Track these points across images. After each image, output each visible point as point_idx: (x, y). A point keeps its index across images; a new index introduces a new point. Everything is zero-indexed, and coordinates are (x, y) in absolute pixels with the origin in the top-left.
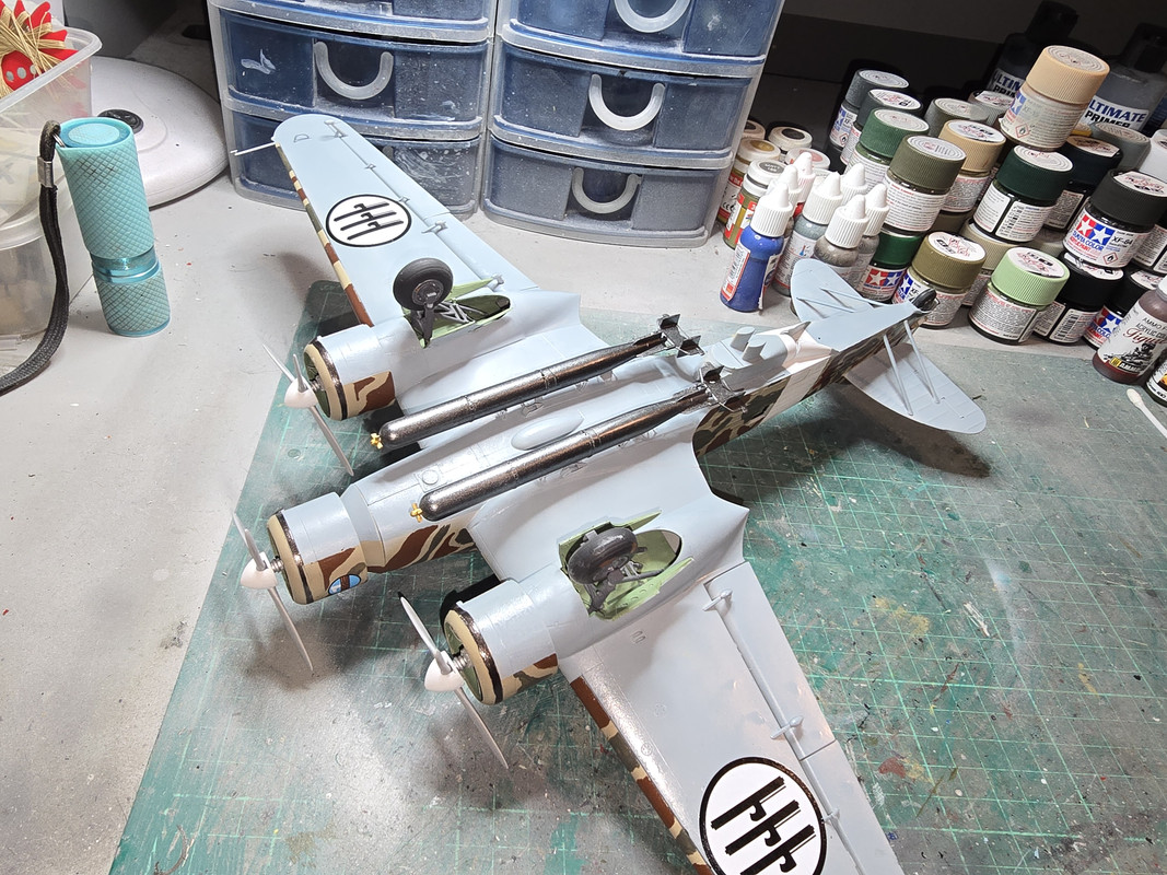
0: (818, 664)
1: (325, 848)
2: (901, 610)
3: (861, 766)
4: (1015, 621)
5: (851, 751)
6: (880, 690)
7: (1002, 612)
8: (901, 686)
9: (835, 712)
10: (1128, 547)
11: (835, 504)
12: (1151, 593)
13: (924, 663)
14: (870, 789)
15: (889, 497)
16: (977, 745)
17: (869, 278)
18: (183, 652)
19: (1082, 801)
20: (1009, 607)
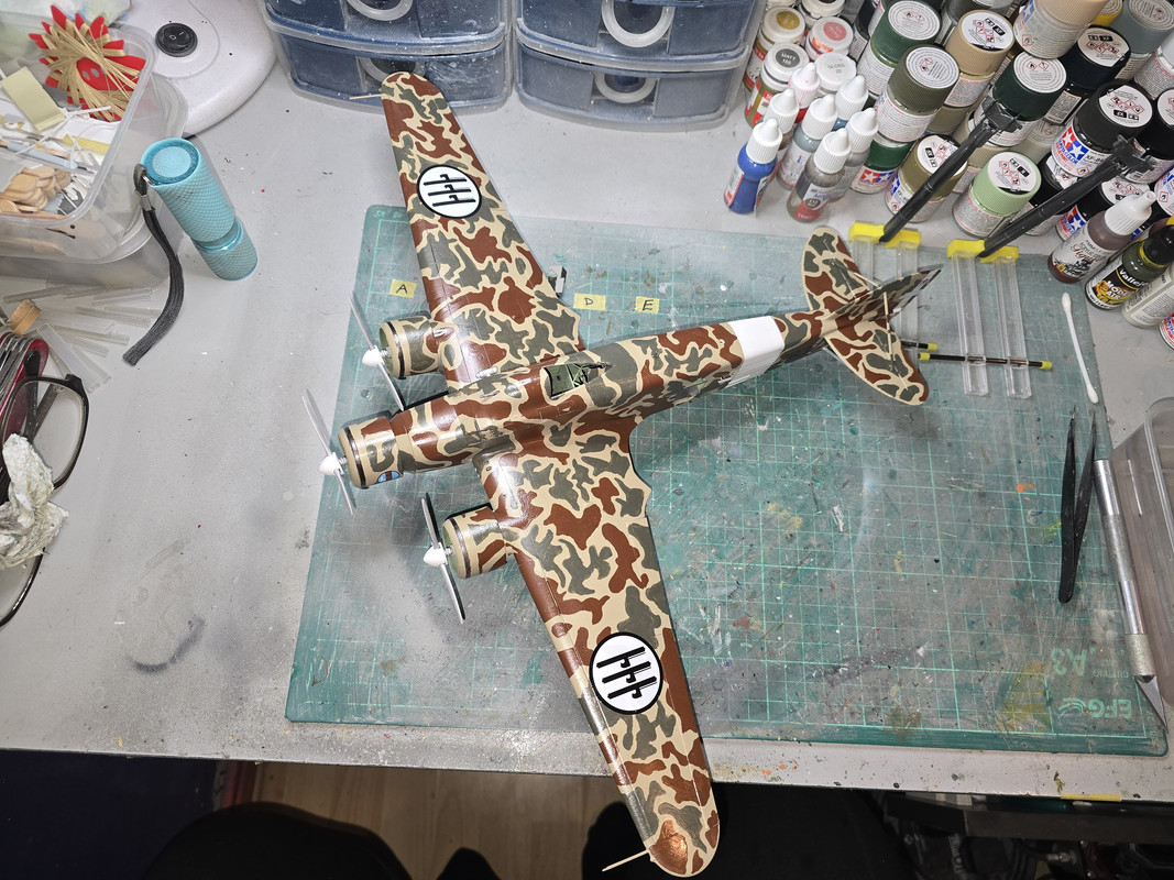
0: (714, 553)
1: (402, 669)
2: (785, 512)
3: (722, 622)
4: (866, 519)
5: (718, 613)
6: (751, 572)
7: (859, 513)
8: (765, 569)
9: (716, 586)
10: (984, 456)
11: (763, 424)
12: (982, 495)
13: (787, 552)
14: (723, 636)
15: (808, 415)
16: (804, 608)
17: (863, 177)
18: (309, 550)
19: (858, 644)
20: (866, 508)
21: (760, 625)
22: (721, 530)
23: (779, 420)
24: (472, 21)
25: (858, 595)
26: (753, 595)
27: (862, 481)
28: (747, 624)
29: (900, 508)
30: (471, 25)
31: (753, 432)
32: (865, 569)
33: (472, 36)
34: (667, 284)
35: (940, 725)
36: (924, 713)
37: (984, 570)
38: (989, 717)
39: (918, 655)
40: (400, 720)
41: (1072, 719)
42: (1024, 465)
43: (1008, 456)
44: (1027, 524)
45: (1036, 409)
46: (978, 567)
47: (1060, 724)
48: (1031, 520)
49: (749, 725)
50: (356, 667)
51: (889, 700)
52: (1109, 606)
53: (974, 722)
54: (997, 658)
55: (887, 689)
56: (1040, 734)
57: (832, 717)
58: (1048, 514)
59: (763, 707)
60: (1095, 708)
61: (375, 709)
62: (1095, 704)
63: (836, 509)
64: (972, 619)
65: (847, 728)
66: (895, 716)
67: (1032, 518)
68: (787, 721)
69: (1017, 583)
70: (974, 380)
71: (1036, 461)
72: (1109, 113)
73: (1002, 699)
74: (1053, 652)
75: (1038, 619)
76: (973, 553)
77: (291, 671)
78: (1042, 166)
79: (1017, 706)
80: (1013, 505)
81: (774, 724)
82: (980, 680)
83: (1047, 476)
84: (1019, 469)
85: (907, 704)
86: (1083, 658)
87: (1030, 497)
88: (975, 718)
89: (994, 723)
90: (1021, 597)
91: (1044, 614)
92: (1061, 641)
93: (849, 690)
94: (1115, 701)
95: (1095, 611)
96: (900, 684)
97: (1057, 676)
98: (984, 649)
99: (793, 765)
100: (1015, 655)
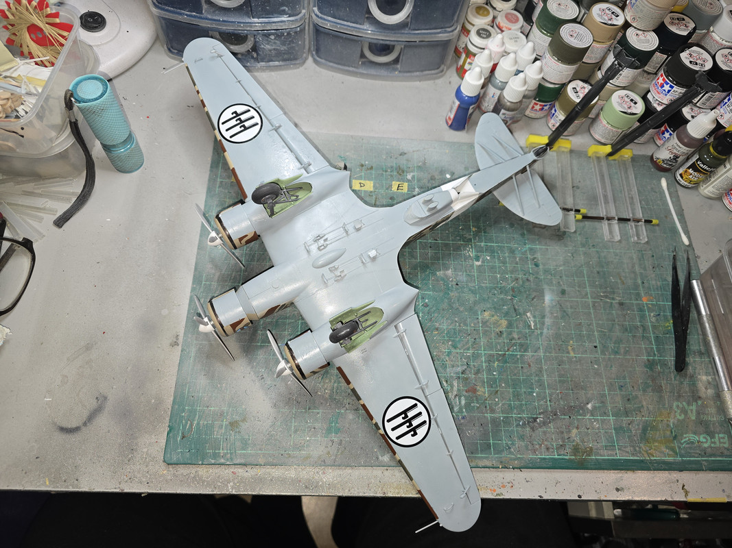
0: (451, 345)
1: (244, 426)
2: (496, 317)
3: (459, 390)
4: (548, 321)
5: (455, 383)
6: (476, 356)
7: (543, 317)
8: (485, 354)
9: (453, 366)
10: (621, 279)
11: (478, 260)
12: (621, 304)
13: (499, 343)
14: (460, 399)
15: (507, 255)
16: (511, 379)
17: (533, 107)
18: (180, 348)
19: (548, 402)
20: (547, 314)
21: (483, 391)
22: (455, 329)
23: (488, 258)
24: (285, 8)
25: (546, 370)
26: (478, 372)
27: (544, 296)
28: (474, 391)
29: (570, 313)
30: (284, 10)
31: (472, 266)
32: (550, 353)
33: (285, 18)
34: (412, 174)
35: (606, 455)
36: (594, 447)
37: (626, 352)
38: (637, 449)
39: (588, 409)
40: (243, 461)
41: (690, 448)
42: (646, 285)
43: (635, 279)
44: (651, 322)
45: (651, 249)
46: (622, 351)
47: (683, 452)
48: (653, 320)
49: (479, 458)
50: (212, 426)
51: (571, 439)
52: (707, 374)
53: (628, 452)
54: (639, 409)
55: (569, 432)
56: (671, 459)
57: (534, 451)
58: (664, 316)
59: (489, 446)
60: (704, 440)
61: (225, 454)
62: (704, 438)
63: (528, 314)
64: (620, 384)
65: (545, 459)
66: (576, 450)
67: (654, 318)
68: (505, 455)
69: (648, 360)
70: (611, 232)
71: (654, 282)
72: (687, 62)
73: (644, 437)
74: (675, 404)
75: (663, 383)
76: (619, 341)
77: (167, 429)
78: (644, 98)
79: (655, 441)
80: (641, 310)
81: (497, 457)
82: (629, 424)
83: (661, 291)
84: (643, 287)
85: (583, 441)
86: (694, 407)
87: (652, 304)
88: (628, 449)
89: (640, 452)
90: (651, 369)
91: (667, 380)
92: (679, 397)
93: (545, 433)
94: (717, 435)
95: (699, 377)
96: (577, 428)
97: (678, 420)
98: (630, 404)
99: (511, 485)
100: (651, 407)
